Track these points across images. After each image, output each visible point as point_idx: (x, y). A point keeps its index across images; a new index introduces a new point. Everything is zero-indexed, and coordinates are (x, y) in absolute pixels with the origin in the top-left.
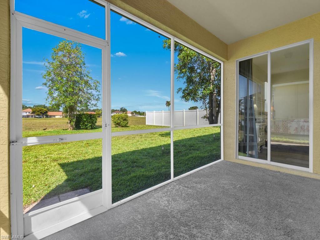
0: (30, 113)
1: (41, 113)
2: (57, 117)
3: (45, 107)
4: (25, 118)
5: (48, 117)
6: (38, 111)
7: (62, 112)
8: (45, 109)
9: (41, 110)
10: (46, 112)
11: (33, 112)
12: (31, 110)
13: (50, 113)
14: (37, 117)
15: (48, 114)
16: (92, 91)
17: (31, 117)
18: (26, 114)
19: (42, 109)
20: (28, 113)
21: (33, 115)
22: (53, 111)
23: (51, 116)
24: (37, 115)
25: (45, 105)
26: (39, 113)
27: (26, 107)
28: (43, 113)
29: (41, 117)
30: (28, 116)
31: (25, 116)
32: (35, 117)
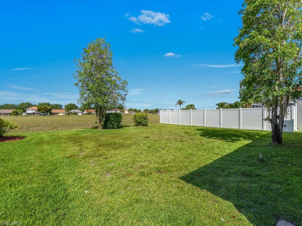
0: (36, 111)
1: (46, 110)
2: (60, 114)
3: (49, 105)
4: (31, 115)
5: (52, 115)
6: (43, 109)
7: (64, 110)
8: (50, 107)
9: (45, 108)
10: (51, 110)
11: (39, 110)
12: (36, 108)
13: (53, 111)
14: (42, 115)
15: (52, 111)
16: (120, 91)
17: (37, 115)
18: (32, 112)
19: (47, 107)
20: (33, 111)
21: (38, 112)
22: (56, 109)
23: (55, 113)
24: (42, 113)
25: (49, 103)
26: (44, 111)
27: (32, 105)
28: (48, 110)
29: (45, 115)
30: (34, 114)
31: (31, 113)
32: (40, 115)
